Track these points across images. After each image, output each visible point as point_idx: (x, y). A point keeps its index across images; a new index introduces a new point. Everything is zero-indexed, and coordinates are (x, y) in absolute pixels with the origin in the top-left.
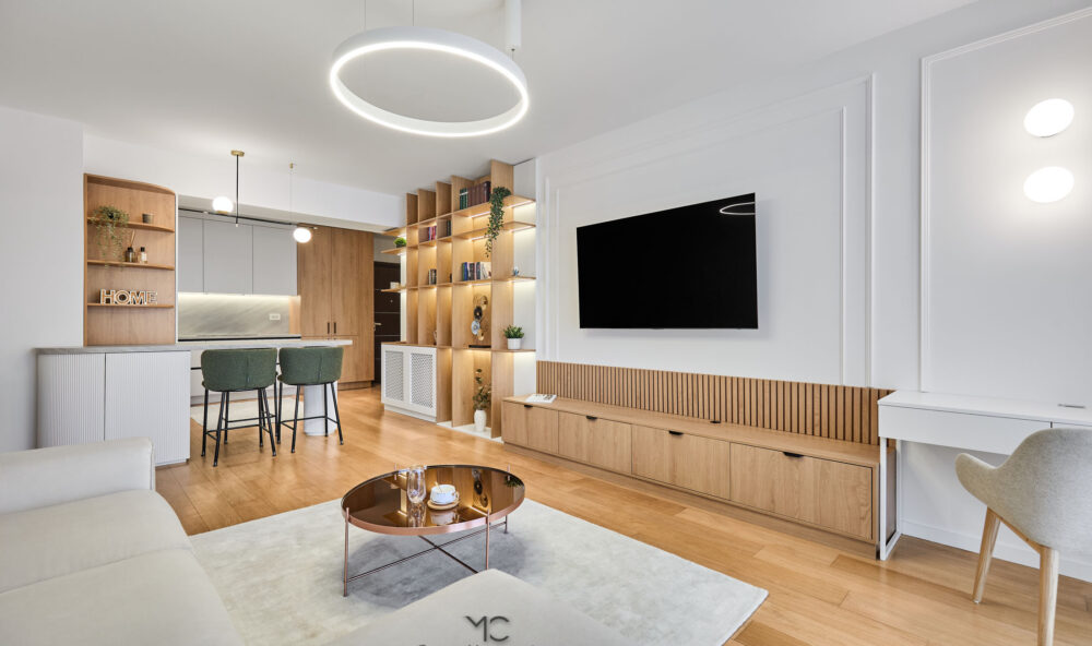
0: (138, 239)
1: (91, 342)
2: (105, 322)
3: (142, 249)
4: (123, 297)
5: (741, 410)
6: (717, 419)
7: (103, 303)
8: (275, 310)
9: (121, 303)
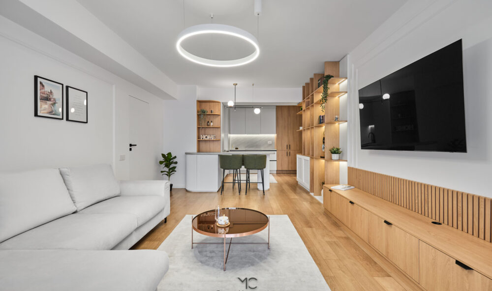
0: (212, 118)
1: (199, 151)
2: (203, 145)
3: (212, 122)
4: (206, 137)
5: (460, 219)
6: (441, 221)
7: (201, 139)
8: (270, 140)
9: (206, 139)
